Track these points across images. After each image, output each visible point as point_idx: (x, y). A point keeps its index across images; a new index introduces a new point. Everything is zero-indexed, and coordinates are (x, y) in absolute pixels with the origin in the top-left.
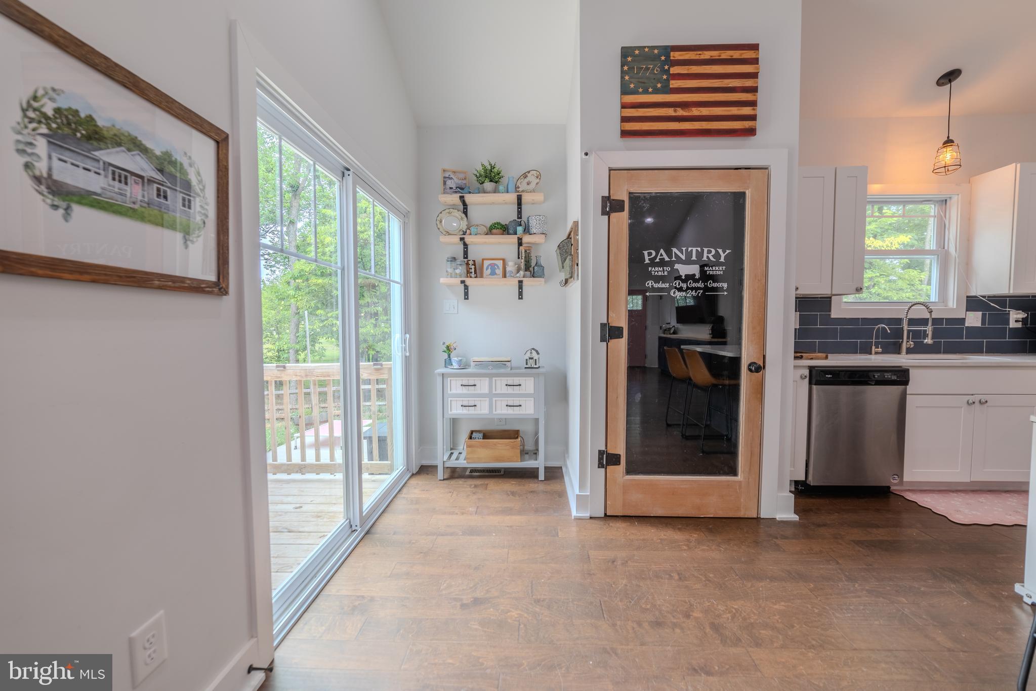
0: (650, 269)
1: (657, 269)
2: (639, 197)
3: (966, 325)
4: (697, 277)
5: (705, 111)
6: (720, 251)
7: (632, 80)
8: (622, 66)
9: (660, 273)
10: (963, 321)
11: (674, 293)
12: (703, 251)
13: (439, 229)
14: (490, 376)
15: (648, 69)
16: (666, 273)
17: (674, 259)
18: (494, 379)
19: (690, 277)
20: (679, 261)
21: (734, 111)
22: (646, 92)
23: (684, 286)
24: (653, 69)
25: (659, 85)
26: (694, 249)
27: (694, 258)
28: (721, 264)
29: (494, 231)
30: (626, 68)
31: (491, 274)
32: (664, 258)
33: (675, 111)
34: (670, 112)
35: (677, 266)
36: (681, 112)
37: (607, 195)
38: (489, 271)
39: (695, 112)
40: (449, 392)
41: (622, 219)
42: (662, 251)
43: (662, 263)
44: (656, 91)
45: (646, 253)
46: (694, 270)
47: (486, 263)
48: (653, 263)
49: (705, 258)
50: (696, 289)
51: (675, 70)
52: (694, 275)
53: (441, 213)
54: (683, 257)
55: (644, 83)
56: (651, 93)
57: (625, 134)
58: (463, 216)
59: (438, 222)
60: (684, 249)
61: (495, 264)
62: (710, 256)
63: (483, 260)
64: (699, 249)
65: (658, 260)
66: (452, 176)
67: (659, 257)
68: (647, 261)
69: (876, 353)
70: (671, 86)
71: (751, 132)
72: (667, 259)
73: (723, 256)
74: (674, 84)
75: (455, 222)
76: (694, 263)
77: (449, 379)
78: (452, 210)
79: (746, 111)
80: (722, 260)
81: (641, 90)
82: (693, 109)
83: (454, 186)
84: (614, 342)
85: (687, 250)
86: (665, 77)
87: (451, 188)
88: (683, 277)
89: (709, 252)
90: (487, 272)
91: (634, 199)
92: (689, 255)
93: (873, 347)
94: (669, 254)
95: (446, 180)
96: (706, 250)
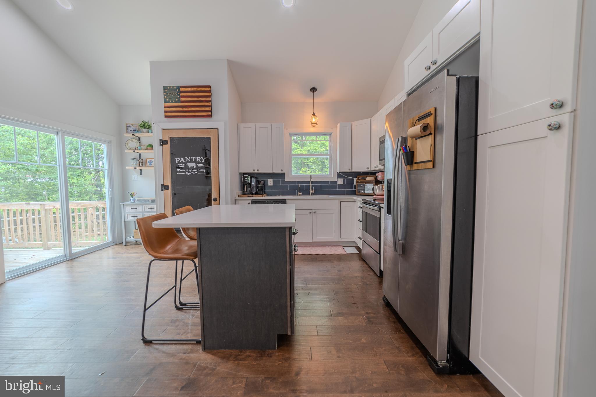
0: (178, 165)
1: (180, 165)
2: (174, 139)
3: (338, 184)
4: (195, 167)
5: (193, 109)
6: (202, 158)
7: (167, 98)
8: (164, 93)
9: (182, 166)
10: (336, 182)
11: (187, 173)
12: (196, 158)
13: (126, 147)
14: (142, 205)
15: (172, 94)
16: (184, 166)
17: (186, 161)
18: (144, 206)
19: (192, 168)
20: (188, 162)
21: (203, 109)
22: (172, 102)
23: (190, 171)
24: (174, 94)
25: (177, 100)
26: (193, 158)
27: (193, 161)
28: (203, 163)
29: (148, 148)
30: (165, 93)
31: (150, 165)
32: (183, 161)
33: (183, 109)
34: (180, 109)
35: (187, 164)
36: (185, 109)
37: (161, 138)
38: (149, 163)
39: (190, 109)
40: (127, 211)
41: (167, 147)
42: (182, 158)
43: (182, 163)
44: (176, 102)
45: (176, 159)
46: (194, 165)
47: (148, 160)
48: (179, 163)
49: (197, 161)
50: (195, 172)
51: (182, 94)
52: (194, 167)
53: (128, 140)
54: (190, 161)
55: (171, 99)
56: (174, 102)
57: (166, 117)
58: (138, 141)
59: (126, 144)
60: (190, 157)
61: (151, 161)
62: (199, 160)
63: (147, 159)
64: (195, 158)
65: (181, 162)
66: (131, 126)
67: (181, 160)
68: (177, 162)
69: (300, 195)
70: (181, 100)
71: (210, 116)
72: (184, 161)
73: (203, 160)
74: (182, 99)
75: (134, 143)
76: (193, 162)
77: (126, 206)
78: (133, 139)
79: (207, 109)
80: (203, 161)
81: (170, 101)
82: (189, 108)
83: (132, 130)
84: (166, 191)
85: (191, 158)
86: (179, 97)
87: (131, 131)
88: (190, 168)
89: (199, 158)
90: (148, 164)
91: (172, 139)
92: (192, 159)
93: (299, 193)
94: (185, 159)
95: (128, 127)
96: (197, 158)
